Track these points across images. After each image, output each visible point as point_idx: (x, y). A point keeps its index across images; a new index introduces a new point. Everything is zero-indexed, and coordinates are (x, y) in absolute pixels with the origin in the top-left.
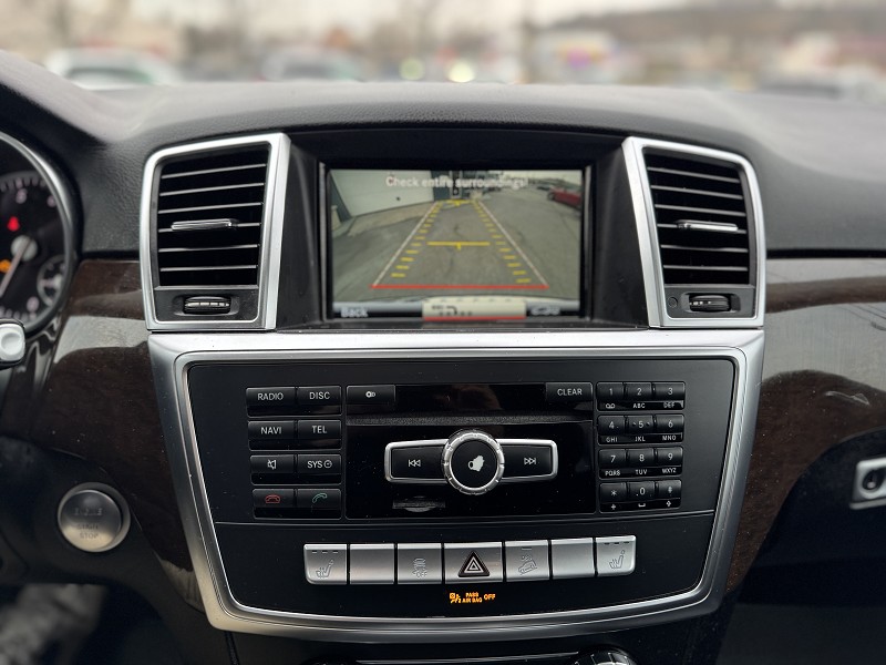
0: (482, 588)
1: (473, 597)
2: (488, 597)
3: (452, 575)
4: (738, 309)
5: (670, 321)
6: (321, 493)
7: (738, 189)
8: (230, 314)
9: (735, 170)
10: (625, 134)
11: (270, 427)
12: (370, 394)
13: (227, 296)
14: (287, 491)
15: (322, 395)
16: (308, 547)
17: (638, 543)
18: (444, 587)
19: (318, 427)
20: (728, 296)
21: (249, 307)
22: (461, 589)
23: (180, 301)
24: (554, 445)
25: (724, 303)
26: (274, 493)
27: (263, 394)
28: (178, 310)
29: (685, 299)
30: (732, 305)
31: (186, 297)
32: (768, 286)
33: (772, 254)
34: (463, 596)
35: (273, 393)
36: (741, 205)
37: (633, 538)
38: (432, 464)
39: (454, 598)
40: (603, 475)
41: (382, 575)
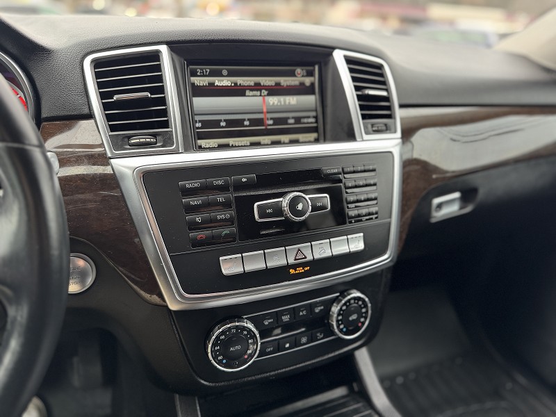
0: (303, 265)
1: (300, 270)
2: (306, 269)
3: (291, 261)
4: (390, 130)
5: (366, 137)
6: (226, 231)
7: (382, 75)
8: (158, 145)
9: (380, 67)
10: (333, 48)
11: (195, 201)
12: (244, 180)
13: (154, 135)
14: (208, 232)
15: (220, 183)
16: (221, 258)
17: (364, 236)
18: (289, 266)
19: (220, 199)
20: (386, 125)
21: (168, 141)
22: (295, 266)
23: (126, 140)
24: (328, 196)
25: (384, 128)
26: (201, 235)
27: (189, 184)
28: (126, 145)
29: (370, 126)
30: (387, 129)
31: (129, 137)
32: (402, 119)
33: (402, 106)
34: (296, 270)
35: (195, 184)
36: (384, 83)
37: (362, 234)
38: (278, 211)
39: (292, 271)
40: (348, 208)
41: (260, 265)
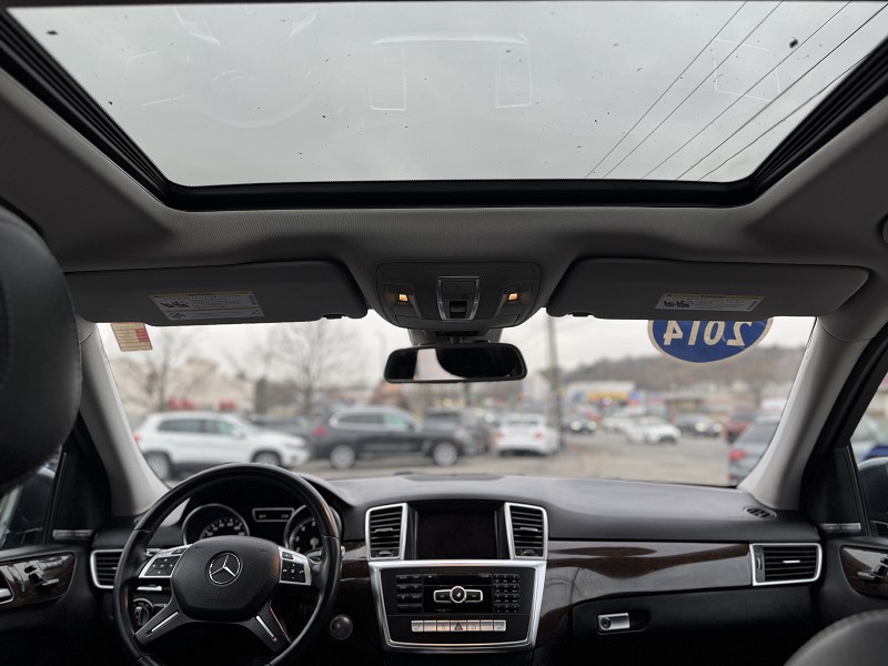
0: (461, 634)
3: (453, 630)
5: (517, 557)
8: (391, 555)
9: (539, 512)
10: (504, 502)
11: (403, 586)
12: (430, 577)
13: (391, 551)
15: (417, 577)
16: (412, 622)
17: (507, 623)
18: (451, 633)
19: (416, 586)
21: (396, 553)
22: (455, 634)
23: (377, 552)
25: (533, 552)
26: (403, 606)
28: (377, 555)
29: (521, 551)
30: (536, 553)
32: (548, 548)
33: (550, 539)
35: (404, 577)
36: (541, 523)
37: (505, 621)
38: (447, 597)
40: (495, 601)
41: (433, 629)
